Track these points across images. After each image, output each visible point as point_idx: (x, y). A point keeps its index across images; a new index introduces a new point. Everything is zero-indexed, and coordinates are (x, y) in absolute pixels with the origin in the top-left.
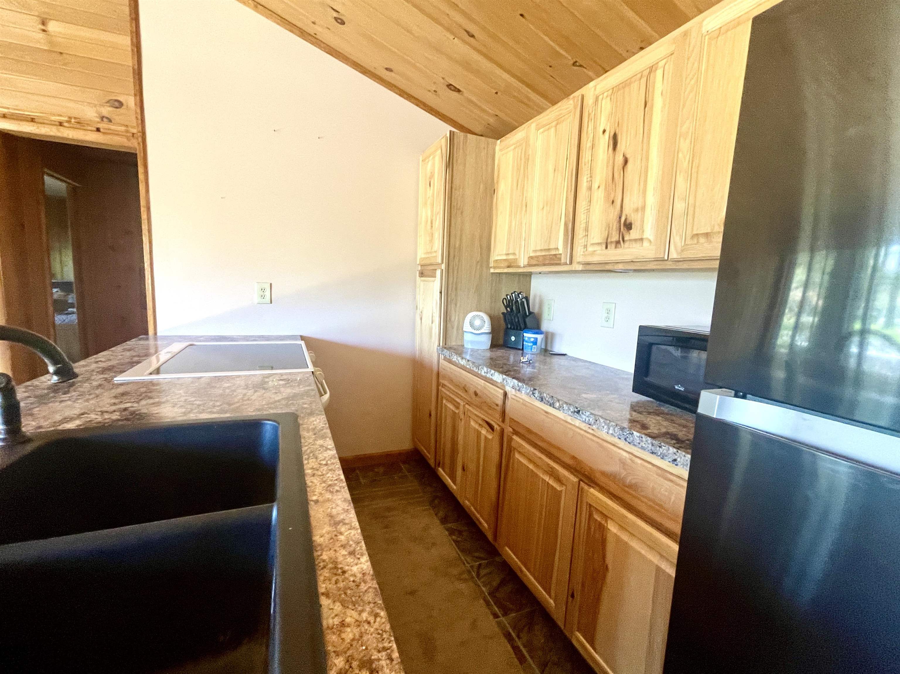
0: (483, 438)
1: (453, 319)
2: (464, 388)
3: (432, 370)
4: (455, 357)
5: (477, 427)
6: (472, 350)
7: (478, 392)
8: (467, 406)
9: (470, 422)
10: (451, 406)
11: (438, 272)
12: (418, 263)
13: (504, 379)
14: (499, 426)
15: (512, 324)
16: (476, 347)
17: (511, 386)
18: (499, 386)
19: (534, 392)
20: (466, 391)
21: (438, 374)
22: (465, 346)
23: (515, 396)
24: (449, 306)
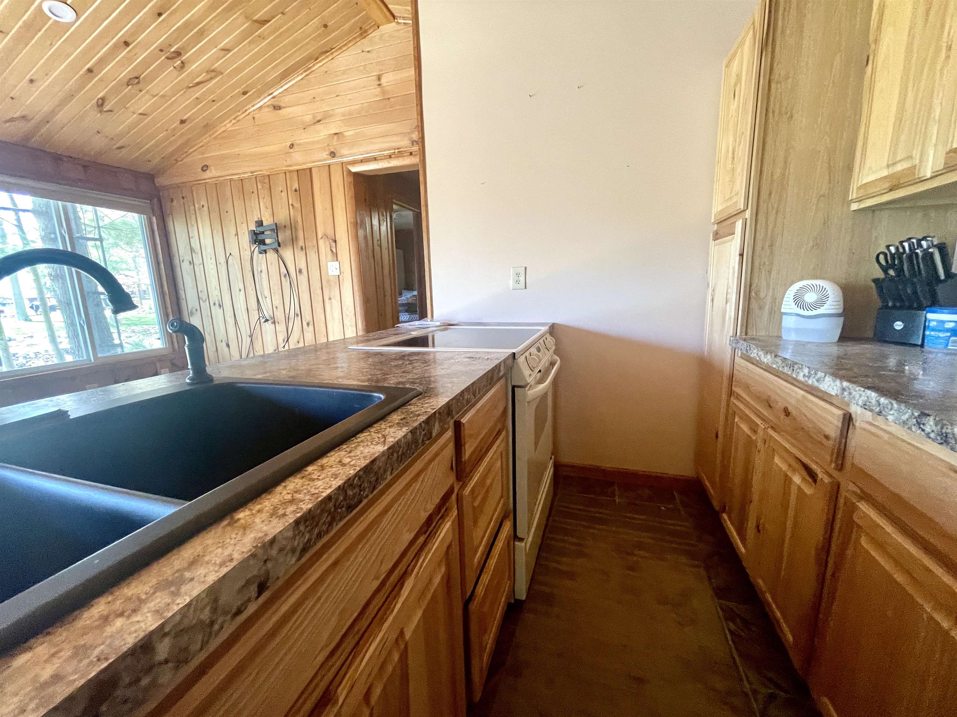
0: (794, 491)
1: (762, 295)
2: (767, 402)
3: (721, 372)
4: (755, 351)
5: (784, 467)
6: (798, 344)
7: (790, 409)
8: (771, 432)
9: (773, 458)
10: (745, 427)
11: (739, 225)
12: (713, 221)
13: (844, 390)
14: (830, 476)
15: (898, 298)
16: (804, 339)
17: (860, 403)
18: (835, 402)
19: (924, 420)
20: (770, 406)
21: (731, 377)
22: (783, 337)
23: (871, 424)
24: (756, 274)
